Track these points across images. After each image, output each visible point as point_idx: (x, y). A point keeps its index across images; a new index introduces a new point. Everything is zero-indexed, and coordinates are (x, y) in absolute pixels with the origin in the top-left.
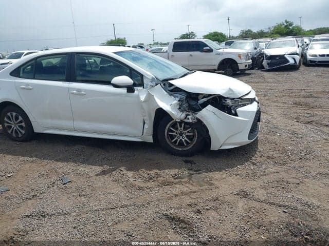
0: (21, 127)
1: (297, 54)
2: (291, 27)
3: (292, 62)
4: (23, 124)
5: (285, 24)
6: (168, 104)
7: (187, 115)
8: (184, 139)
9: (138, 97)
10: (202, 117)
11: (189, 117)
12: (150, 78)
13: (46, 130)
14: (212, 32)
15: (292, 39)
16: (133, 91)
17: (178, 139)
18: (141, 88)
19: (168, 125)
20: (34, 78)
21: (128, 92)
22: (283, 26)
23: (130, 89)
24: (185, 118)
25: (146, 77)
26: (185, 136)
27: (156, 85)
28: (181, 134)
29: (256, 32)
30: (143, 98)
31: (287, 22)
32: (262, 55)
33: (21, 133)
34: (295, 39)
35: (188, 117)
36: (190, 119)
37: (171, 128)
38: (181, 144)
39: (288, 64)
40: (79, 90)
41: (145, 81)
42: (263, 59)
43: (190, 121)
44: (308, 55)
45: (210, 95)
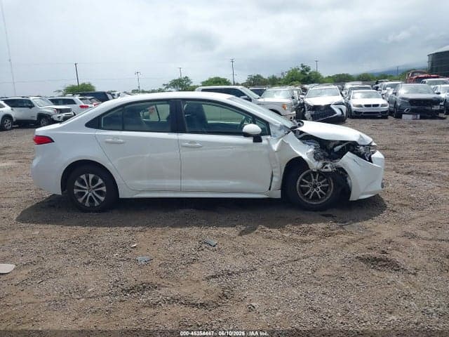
0: (100, 193)
1: (343, 104)
2: (308, 73)
3: (338, 113)
4: (104, 189)
5: (301, 69)
6: (305, 152)
7: (324, 164)
8: (318, 190)
9: (269, 146)
10: (344, 165)
11: (328, 166)
12: (279, 125)
13: (138, 194)
14: (212, 77)
15: (333, 87)
16: (261, 141)
17: (312, 191)
18: (269, 137)
19: (301, 177)
20: (123, 130)
21: (254, 141)
22: (299, 71)
23: (257, 139)
24: (322, 168)
25: (272, 125)
26: (319, 187)
27: (289, 132)
28: (315, 186)
29: (267, 78)
30: (275, 147)
31: (303, 66)
32: (303, 105)
33: (98, 200)
34: (336, 87)
35: (326, 166)
36: (329, 168)
37: (304, 180)
38: (315, 197)
39: (335, 115)
40: (192, 142)
41: (272, 129)
42: (304, 111)
43: (330, 170)
44: (352, 105)
45: (344, 142)
